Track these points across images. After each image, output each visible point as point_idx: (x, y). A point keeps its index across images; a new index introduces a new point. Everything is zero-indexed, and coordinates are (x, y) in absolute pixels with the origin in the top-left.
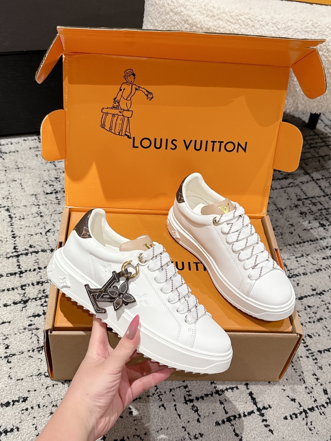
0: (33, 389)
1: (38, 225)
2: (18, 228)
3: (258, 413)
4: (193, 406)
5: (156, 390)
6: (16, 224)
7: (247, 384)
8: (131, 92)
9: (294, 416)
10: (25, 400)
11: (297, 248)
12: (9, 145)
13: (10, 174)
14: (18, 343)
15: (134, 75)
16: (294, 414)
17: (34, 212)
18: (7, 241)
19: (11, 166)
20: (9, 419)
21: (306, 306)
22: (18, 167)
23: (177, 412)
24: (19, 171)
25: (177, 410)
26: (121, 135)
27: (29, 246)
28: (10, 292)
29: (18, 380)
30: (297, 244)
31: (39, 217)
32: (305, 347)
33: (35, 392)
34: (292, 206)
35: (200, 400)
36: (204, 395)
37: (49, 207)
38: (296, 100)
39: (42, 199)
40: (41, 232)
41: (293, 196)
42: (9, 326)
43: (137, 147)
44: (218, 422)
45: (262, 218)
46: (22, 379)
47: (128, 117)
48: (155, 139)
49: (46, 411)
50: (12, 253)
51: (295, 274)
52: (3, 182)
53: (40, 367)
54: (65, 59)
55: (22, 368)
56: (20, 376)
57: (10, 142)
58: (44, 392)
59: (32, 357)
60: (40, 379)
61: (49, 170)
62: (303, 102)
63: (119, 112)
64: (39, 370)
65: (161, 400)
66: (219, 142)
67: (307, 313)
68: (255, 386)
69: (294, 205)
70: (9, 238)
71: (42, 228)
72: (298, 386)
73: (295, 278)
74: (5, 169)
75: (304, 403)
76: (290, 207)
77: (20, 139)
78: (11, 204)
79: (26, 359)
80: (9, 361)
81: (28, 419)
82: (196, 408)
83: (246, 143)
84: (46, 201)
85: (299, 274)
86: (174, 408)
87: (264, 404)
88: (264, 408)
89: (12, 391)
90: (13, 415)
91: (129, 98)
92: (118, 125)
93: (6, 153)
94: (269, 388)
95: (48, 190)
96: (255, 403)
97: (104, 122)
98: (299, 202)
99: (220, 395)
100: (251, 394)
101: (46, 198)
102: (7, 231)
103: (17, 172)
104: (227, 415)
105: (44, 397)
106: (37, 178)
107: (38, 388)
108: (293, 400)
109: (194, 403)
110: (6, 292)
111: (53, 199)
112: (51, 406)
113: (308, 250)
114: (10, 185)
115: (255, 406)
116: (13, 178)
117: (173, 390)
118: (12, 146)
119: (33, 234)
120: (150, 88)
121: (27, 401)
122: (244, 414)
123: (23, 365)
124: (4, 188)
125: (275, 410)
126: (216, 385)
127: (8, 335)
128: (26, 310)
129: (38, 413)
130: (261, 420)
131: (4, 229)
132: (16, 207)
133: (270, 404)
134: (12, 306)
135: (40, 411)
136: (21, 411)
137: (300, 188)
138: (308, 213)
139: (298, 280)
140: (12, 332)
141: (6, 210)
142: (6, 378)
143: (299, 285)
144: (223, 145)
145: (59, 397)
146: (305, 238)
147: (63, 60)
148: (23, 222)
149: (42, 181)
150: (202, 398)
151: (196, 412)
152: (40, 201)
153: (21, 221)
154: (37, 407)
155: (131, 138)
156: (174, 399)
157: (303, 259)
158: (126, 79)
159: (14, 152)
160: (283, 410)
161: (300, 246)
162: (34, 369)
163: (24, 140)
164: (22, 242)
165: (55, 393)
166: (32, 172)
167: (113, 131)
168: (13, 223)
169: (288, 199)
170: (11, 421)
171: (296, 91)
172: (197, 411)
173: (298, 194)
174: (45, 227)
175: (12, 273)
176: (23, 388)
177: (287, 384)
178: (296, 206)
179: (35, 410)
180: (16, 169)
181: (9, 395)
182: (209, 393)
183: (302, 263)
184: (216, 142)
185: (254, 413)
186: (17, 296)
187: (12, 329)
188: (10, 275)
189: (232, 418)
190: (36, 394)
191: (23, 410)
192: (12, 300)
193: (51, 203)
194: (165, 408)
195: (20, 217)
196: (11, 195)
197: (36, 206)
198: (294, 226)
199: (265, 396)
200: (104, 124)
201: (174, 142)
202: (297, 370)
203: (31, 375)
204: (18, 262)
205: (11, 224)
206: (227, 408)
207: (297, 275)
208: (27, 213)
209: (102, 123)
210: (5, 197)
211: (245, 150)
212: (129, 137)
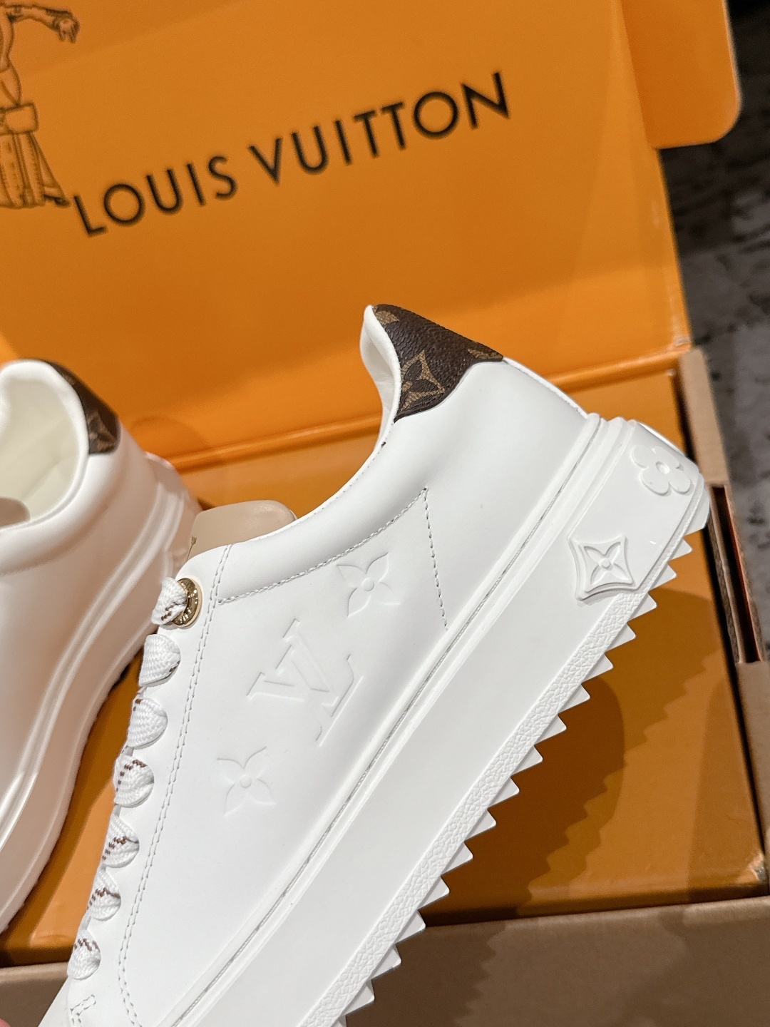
26: (34, 204)
43: (101, 230)
45: (675, 365)
47: (28, 132)
48: (149, 179)
66: (385, 109)
83: (497, 77)
144: (405, 115)
155: (68, 203)
184: (372, 113)
201: (219, 167)
211: (502, 107)
212: (60, 201)
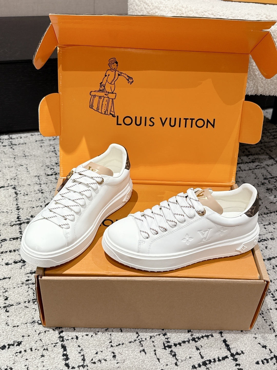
0: (27, 334)
1: (39, 200)
2: (22, 202)
3: (232, 358)
4: (171, 351)
5: (137, 337)
6: (20, 199)
7: (221, 333)
8: (115, 78)
9: (265, 361)
10: (19, 344)
11: (265, 218)
12: (19, 139)
13: (18, 160)
14: (16, 296)
15: (117, 63)
16: (265, 359)
17: (36, 190)
18: (12, 212)
19: (19, 155)
20: (4, 360)
21: (275, 266)
22: (25, 155)
23: (157, 357)
24: (26, 158)
25: (157, 354)
26: (107, 114)
27: (31, 216)
28: (12, 253)
29: (14, 327)
30: (265, 214)
31: (40, 193)
32: (274, 300)
33: (29, 337)
34: (260, 184)
35: (178, 346)
36: (181, 342)
37: (49, 185)
38: (256, 83)
39: (44, 179)
40: (41, 205)
41: (260, 176)
42: (9, 281)
43: (121, 125)
44: (195, 366)
45: (231, 186)
46: (18, 326)
47: (113, 99)
48: (136, 117)
49: (38, 354)
50: (16, 222)
51: (263, 239)
52: (12, 167)
53: (35, 316)
54: (59, 51)
55: (18, 317)
56: (16, 324)
57: (20, 136)
58: (37, 337)
59: (27, 307)
60: (34, 326)
61: (50, 158)
62: (262, 85)
63: (105, 94)
64: (33, 318)
65: (142, 346)
66: (190, 119)
67: (275, 272)
68: (229, 334)
69: (261, 183)
70: (14, 210)
71: (42, 202)
72: (269, 334)
73: (264, 242)
74: (15, 157)
75: (275, 349)
76: (258, 184)
77: (28, 135)
78: (18, 184)
79: (22, 309)
80: (7, 310)
81: (21, 361)
82: (174, 353)
83: (214, 120)
84: (47, 181)
85: (268, 239)
86: (154, 353)
87: (237, 350)
88: (237, 354)
89: (9, 336)
90: (8, 357)
91: (113, 82)
92: (104, 105)
93: (16, 145)
94: (242, 336)
95: (49, 172)
96: (229, 349)
97: (93, 103)
98: (265, 180)
99: (196, 342)
100: (225, 341)
101: (47, 178)
102: (12, 204)
103: (24, 159)
104: (203, 359)
105: (36, 341)
106: (41, 163)
107: (32, 334)
108: (265, 347)
109: (172, 349)
110: (8, 253)
111: (53, 180)
112: (42, 349)
113: (275, 219)
114: (17, 169)
115: (228, 351)
116: (20, 163)
117: (153, 337)
118: (21, 139)
119: (34, 206)
120: (130, 73)
121: (21, 345)
122: (218, 358)
123: (19, 314)
124: (13, 171)
125: (248, 356)
126: (192, 333)
127: (8, 289)
128: (25, 268)
129: (31, 355)
130: (235, 365)
131: (10, 203)
132: (21, 185)
133: (243, 350)
134: (13, 265)
135: (32, 354)
136: (15, 354)
137: (266, 169)
138: (274, 189)
139: (266, 244)
140: (11, 286)
141: (13, 188)
142: (4, 325)
143: (267, 248)
144: (194, 122)
145: (50, 342)
146: (272, 209)
147: (58, 51)
148: (26, 197)
149: (45, 166)
150: (180, 344)
151: (174, 357)
152: (42, 181)
153: (25, 197)
154: (30, 350)
155: (115, 117)
156: (154, 345)
157: (270, 226)
158: (110, 66)
159: (23, 144)
160: (255, 355)
161: (268, 216)
162: (29, 317)
163: (32, 135)
164: (25, 213)
165: (46, 338)
166: (36, 159)
167: (100, 111)
168: (18, 198)
169: (255, 178)
170: (6, 362)
171: (255, 75)
172: (175, 355)
173: (265, 174)
174: (45, 201)
175: (15, 238)
176: (18, 334)
177: (259, 333)
178: (263, 184)
179: (28, 353)
180: (23, 156)
181: (5, 339)
182: (186, 340)
183: (269, 230)
184: (188, 119)
185: (228, 358)
186: (18, 256)
187: (11, 283)
188: (13, 239)
189: (208, 362)
190: (30, 339)
191: (17, 353)
192: (13, 260)
193: (51, 182)
194: (145, 353)
195: (24, 193)
196: (18, 176)
197: (39, 185)
198: (261, 200)
199: (238, 343)
200: (92, 105)
201: (152, 120)
202: (267, 321)
203: (26, 322)
204: (20, 229)
205: (16, 199)
206: (203, 353)
207: (265, 240)
208: (31, 191)
209: (91, 105)
210: (13, 178)
211: (213, 126)
212: (113, 116)
